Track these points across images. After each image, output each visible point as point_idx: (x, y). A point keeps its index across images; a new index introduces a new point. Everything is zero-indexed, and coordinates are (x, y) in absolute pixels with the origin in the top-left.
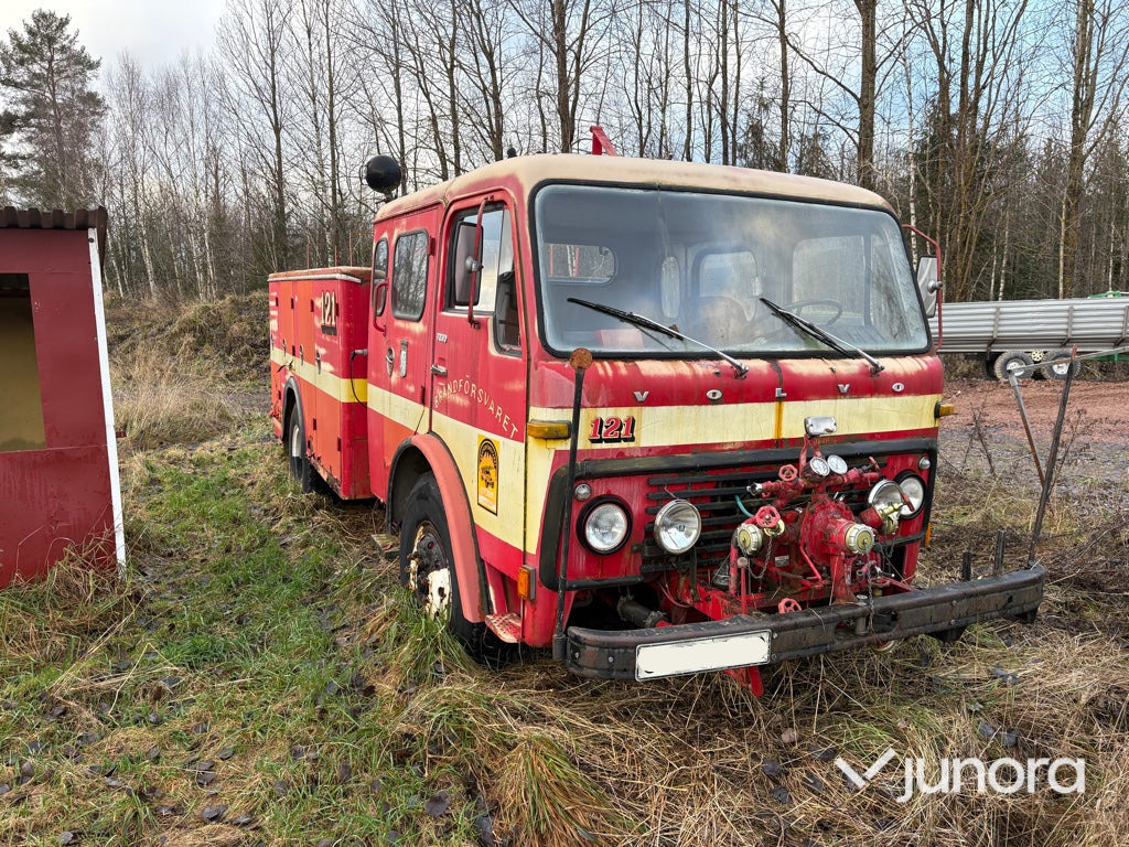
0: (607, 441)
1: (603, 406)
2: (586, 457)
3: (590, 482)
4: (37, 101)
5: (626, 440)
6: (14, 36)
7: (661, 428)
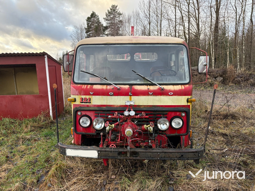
0: (84, 103)
1: (83, 95)
2: (80, 106)
3: (81, 111)
4: (112, 23)
5: (89, 103)
6: (108, 11)
7: (97, 101)
